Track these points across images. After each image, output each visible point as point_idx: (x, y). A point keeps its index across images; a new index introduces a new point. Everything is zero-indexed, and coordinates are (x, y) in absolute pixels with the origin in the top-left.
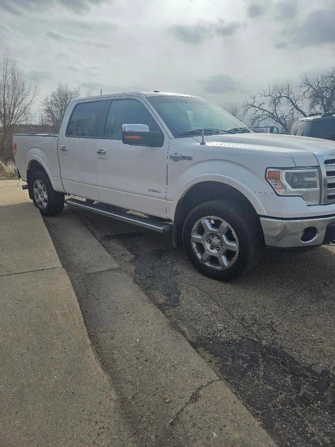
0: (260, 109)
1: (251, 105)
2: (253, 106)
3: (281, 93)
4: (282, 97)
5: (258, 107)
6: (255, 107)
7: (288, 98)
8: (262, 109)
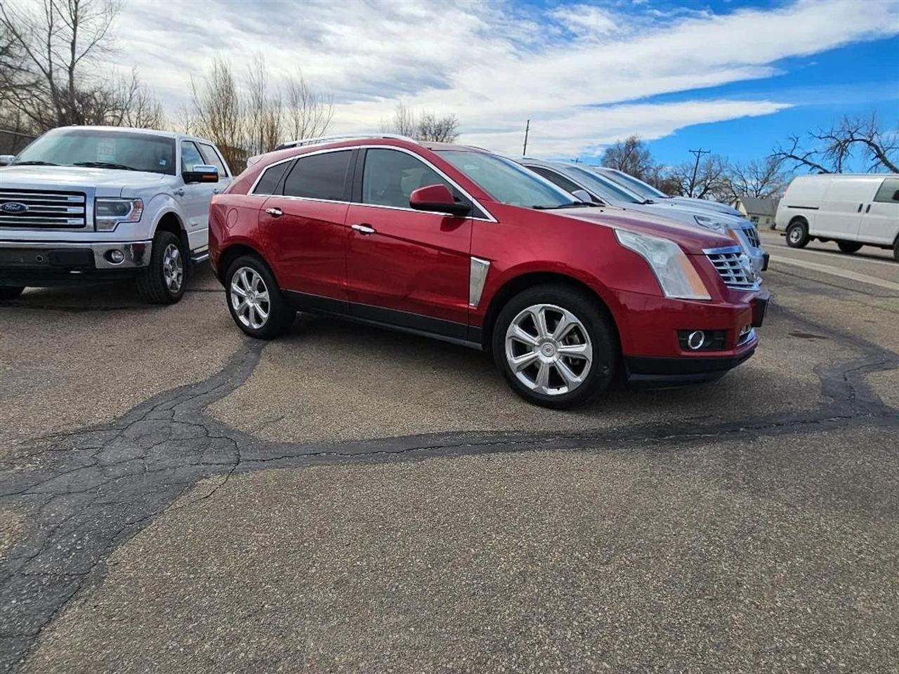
0: (806, 162)
1: (785, 154)
2: (791, 156)
3: (852, 132)
4: (853, 140)
5: (802, 160)
6: (796, 158)
7: (869, 143)
8: (810, 164)
